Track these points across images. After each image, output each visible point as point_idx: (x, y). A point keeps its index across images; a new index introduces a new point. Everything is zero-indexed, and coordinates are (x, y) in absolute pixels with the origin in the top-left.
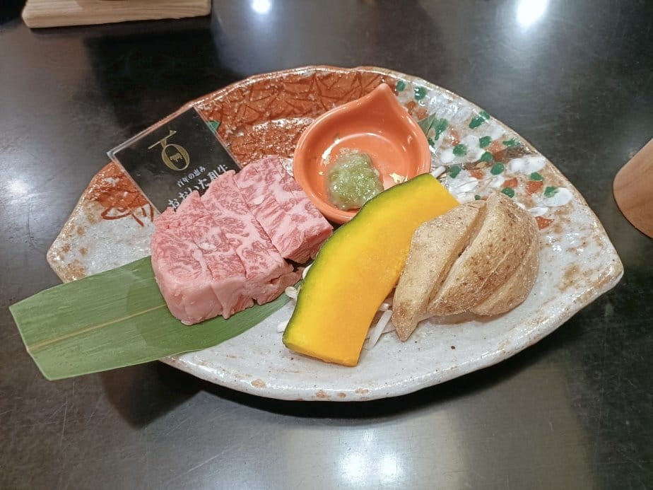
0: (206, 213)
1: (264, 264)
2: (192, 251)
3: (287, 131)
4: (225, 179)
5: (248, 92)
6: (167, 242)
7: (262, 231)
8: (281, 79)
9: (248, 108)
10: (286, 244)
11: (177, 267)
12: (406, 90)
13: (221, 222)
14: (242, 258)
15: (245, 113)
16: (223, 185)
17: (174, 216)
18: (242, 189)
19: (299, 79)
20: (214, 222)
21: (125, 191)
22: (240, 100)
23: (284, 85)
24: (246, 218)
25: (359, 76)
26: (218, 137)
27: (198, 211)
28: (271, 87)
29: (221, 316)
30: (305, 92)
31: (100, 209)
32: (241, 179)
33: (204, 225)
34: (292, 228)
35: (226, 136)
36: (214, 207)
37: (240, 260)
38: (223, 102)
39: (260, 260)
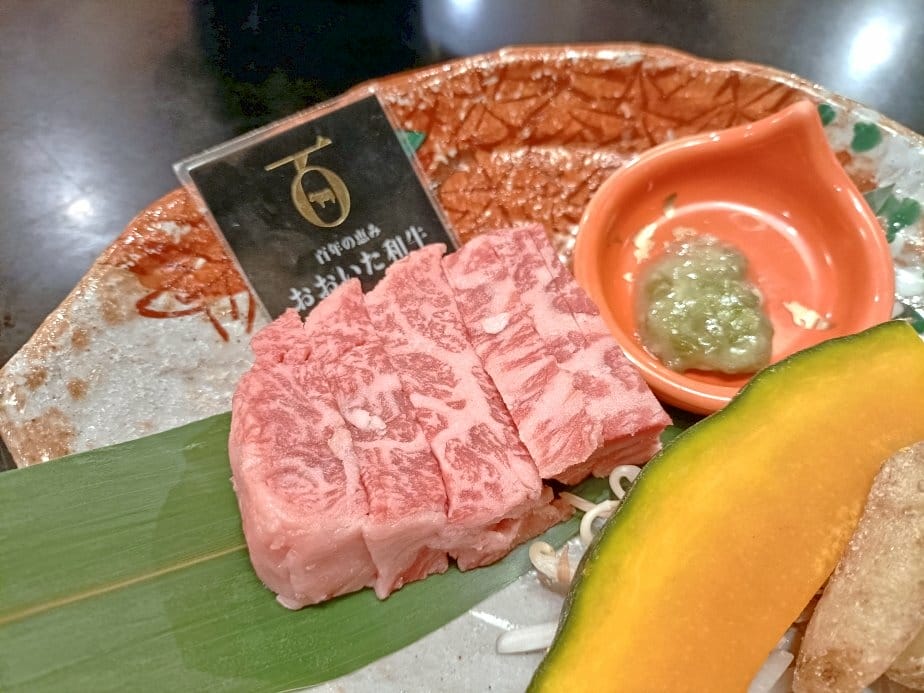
0: (373, 336)
1: (494, 488)
2: (329, 432)
3: (561, 175)
4: (424, 261)
5: (494, 80)
6: (274, 398)
7: (496, 399)
8: (567, 64)
9: (487, 115)
10: (555, 445)
11: (287, 470)
12: (836, 125)
13: (402, 362)
14: (446, 466)
15: (480, 122)
16: (417, 274)
17: (297, 333)
18: (458, 291)
19: (605, 68)
20: (386, 361)
21: (199, 255)
22: (475, 95)
23: (573, 78)
24: (462, 362)
25: (734, 81)
26: (417, 165)
27: (354, 329)
28: (543, 76)
29: (372, 589)
30: (613, 98)
31: (136, 290)
32: (459, 268)
33: (364, 364)
34: (573, 409)
35: (433, 167)
36: (390, 322)
37: (438, 468)
38: (439, 94)
39: (485, 477)
